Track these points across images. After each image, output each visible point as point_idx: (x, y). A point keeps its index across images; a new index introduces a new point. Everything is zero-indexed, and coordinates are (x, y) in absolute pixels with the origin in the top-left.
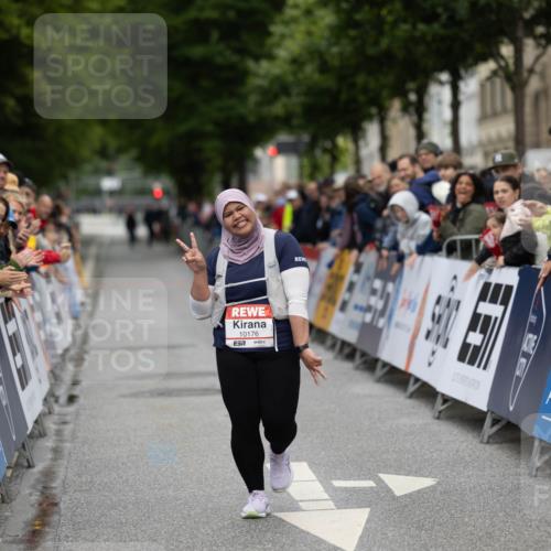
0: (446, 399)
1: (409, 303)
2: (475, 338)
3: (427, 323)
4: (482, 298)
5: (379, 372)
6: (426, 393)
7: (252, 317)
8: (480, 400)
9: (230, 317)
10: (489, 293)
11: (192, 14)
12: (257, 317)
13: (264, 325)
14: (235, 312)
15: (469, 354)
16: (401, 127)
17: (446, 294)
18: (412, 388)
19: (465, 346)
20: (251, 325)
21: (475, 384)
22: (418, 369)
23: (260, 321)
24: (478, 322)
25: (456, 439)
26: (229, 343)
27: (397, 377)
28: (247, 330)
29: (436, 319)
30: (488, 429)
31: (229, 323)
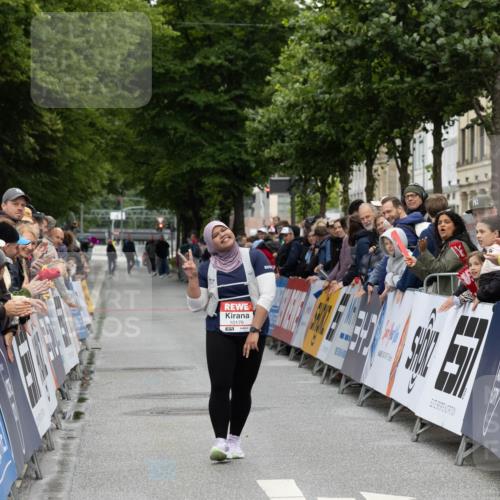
0: (424, 423)
1: (391, 334)
2: (452, 368)
3: (408, 353)
4: (459, 330)
5: (363, 397)
6: (406, 417)
7: (239, 311)
8: (454, 425)
9: (224, 310)
10: (465, 326)
12: (243, 311)
13: (248, 316)
14: (227, 306)
15: (445, 383)
16: (387, 170)
17: (425, 325)
18: (392, 412)
19: (443, 374)
20: (239, 316)
21: (452, 409)
22: (399, 395)
23: (245, 313)
24: (455, 353)
25: (433, 460)
26: (222, 329)
27: (379, 402)
28: (236, 319)
29: (416, 349)
30: (462, 453)
31: (222, 315)
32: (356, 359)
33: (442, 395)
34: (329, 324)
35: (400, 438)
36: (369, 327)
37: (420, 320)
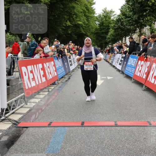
0: (118, 69)
1: (116, 59)
2: (121, 62)
3: (117, 61)
5: (113, 66)
6: (116, 68)
8: (120, 69)
9: (85, 64)
10: (122, 57)
11: (102, 31)
15: (120, 64)
19: (120, 63)
22: (116, 66)
24: (121, 61)
25: (118, 73)
26: (85, 69)
27: (114, 67)
29: (118, 60)
30: (121, 72)
32: (112, 62)
33: (119, 66)
34: (111, 58)
35: (115, 70)
36: (114, 58)
37: (118, 57)
